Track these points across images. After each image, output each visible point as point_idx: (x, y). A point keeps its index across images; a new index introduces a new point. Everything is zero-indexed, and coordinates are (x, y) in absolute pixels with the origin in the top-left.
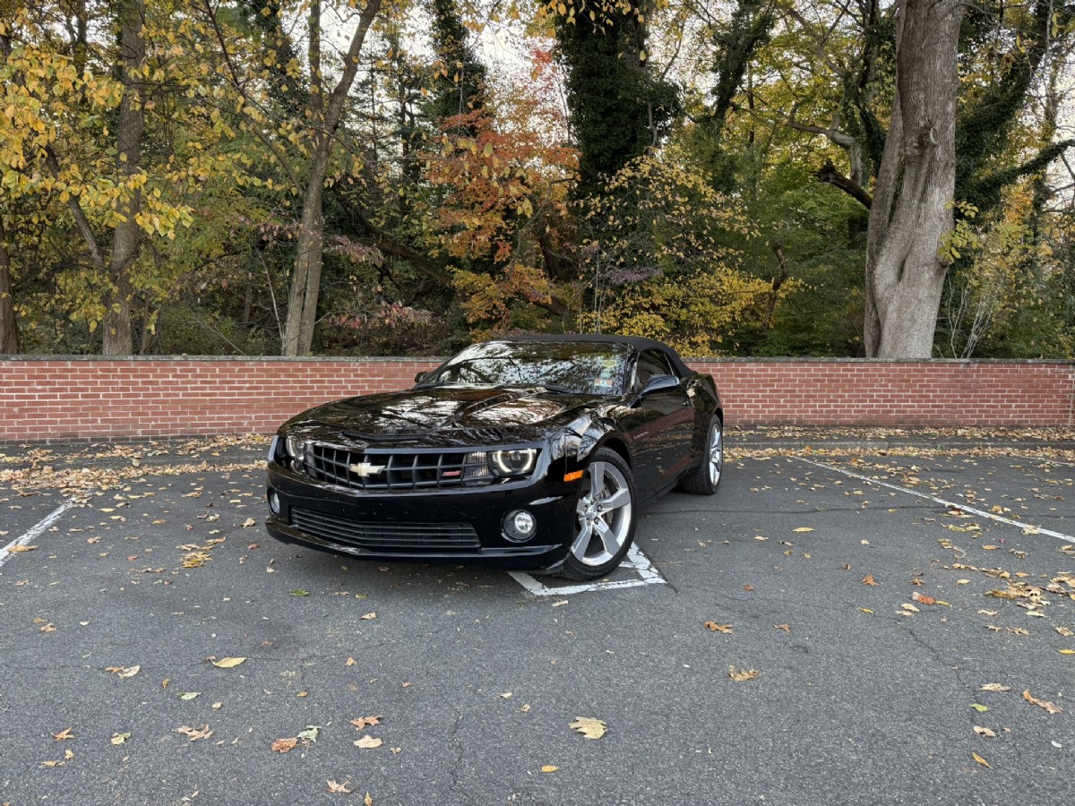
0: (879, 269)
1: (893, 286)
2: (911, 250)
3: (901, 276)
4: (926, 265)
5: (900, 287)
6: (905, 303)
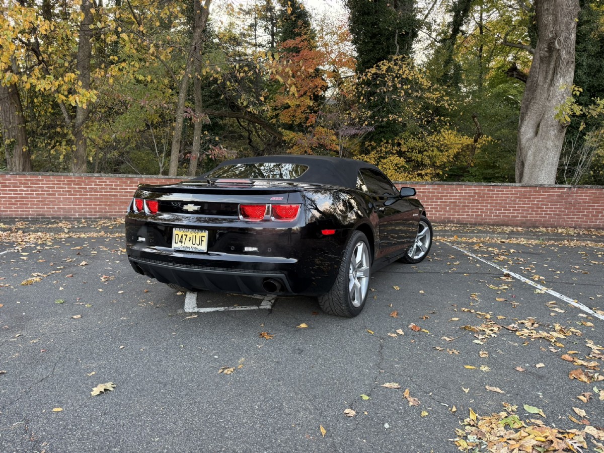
0: (523, 129)
1: (532, 139)
2: (543, 117)
3: (536, 133)
4: (552, 126)
5: (535, 140)
6: (538, 150)
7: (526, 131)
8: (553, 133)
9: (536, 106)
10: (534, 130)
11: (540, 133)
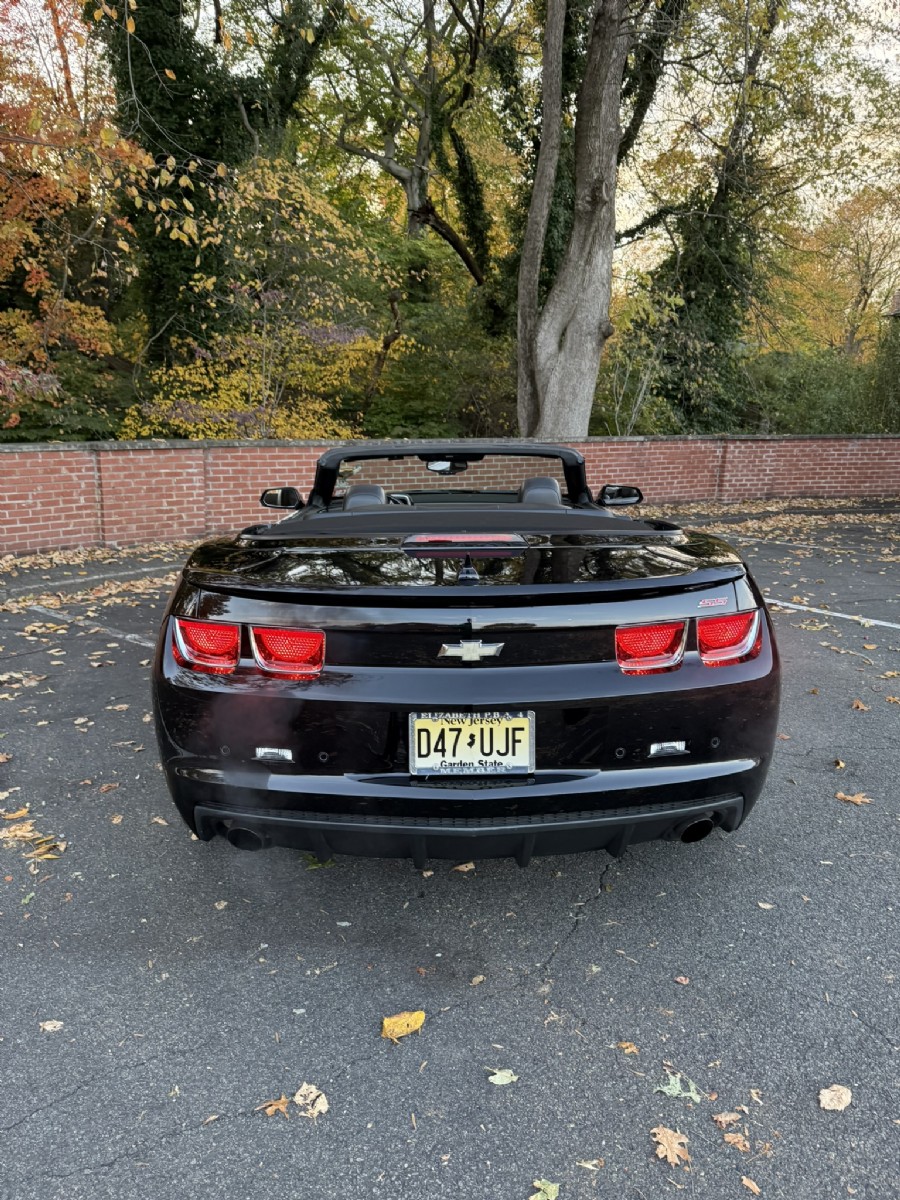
0: (541, 337)
1: (555, 356)
2: (574, 317)
3: (561, 345)
4: (589, 334)
5: (562, 357)
6: (567, 375)
7: (547, 341)
8: (590, 345)
9: (564, 297)
10: (557, 339)
11: (568, 344)
